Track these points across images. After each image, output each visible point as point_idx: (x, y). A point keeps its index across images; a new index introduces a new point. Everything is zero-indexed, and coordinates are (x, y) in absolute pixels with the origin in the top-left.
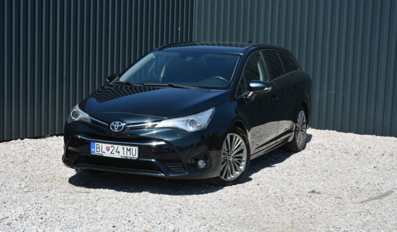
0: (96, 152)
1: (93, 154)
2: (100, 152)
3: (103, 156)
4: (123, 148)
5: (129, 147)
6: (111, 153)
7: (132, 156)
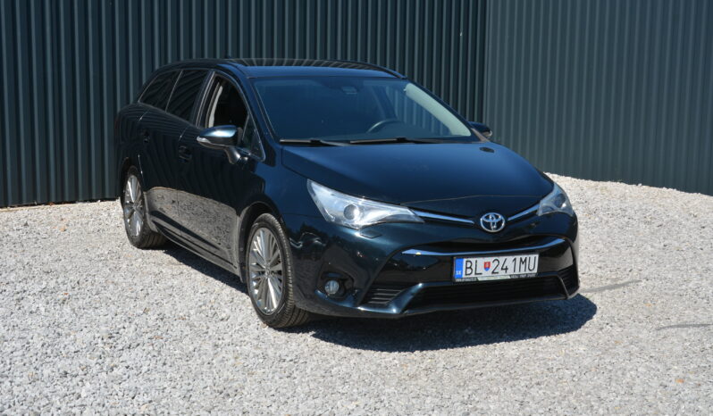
0: (464, 276)
1: (458, 280)
2: (473, 275)
3: (477, 281)
4: (515, 259)
5: (524, 257)
6: (493, 273)
7: (528, 272)
